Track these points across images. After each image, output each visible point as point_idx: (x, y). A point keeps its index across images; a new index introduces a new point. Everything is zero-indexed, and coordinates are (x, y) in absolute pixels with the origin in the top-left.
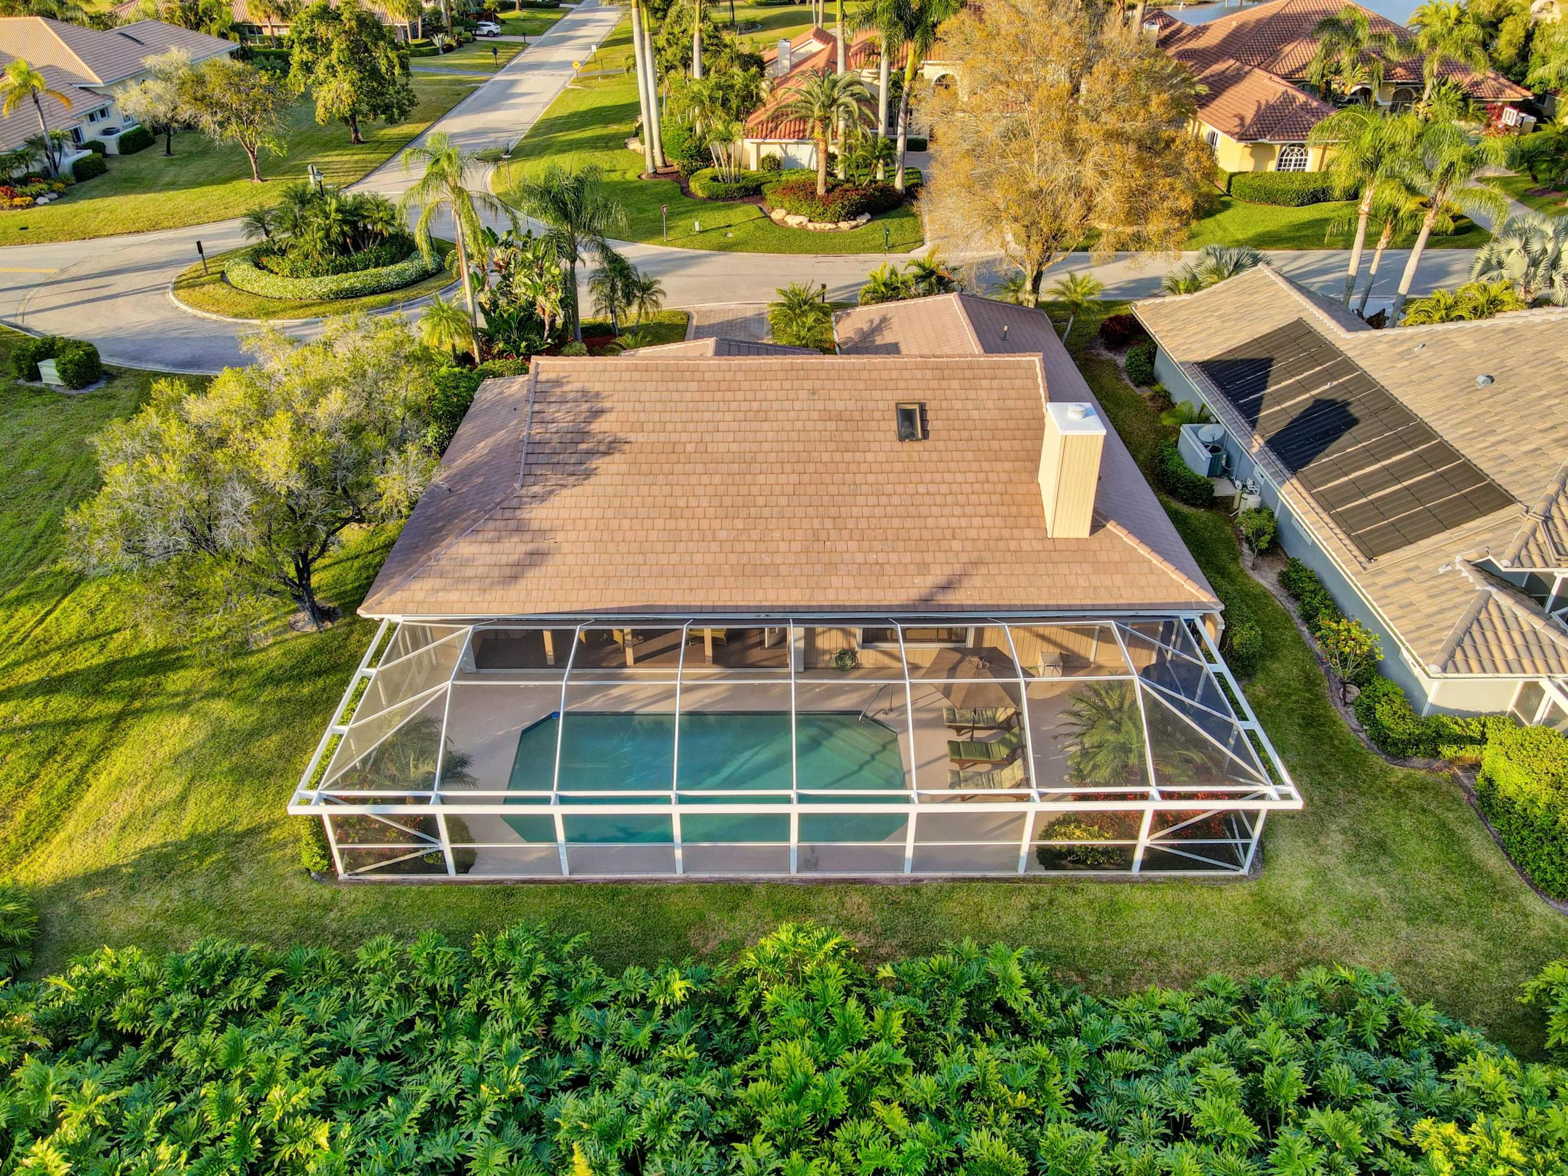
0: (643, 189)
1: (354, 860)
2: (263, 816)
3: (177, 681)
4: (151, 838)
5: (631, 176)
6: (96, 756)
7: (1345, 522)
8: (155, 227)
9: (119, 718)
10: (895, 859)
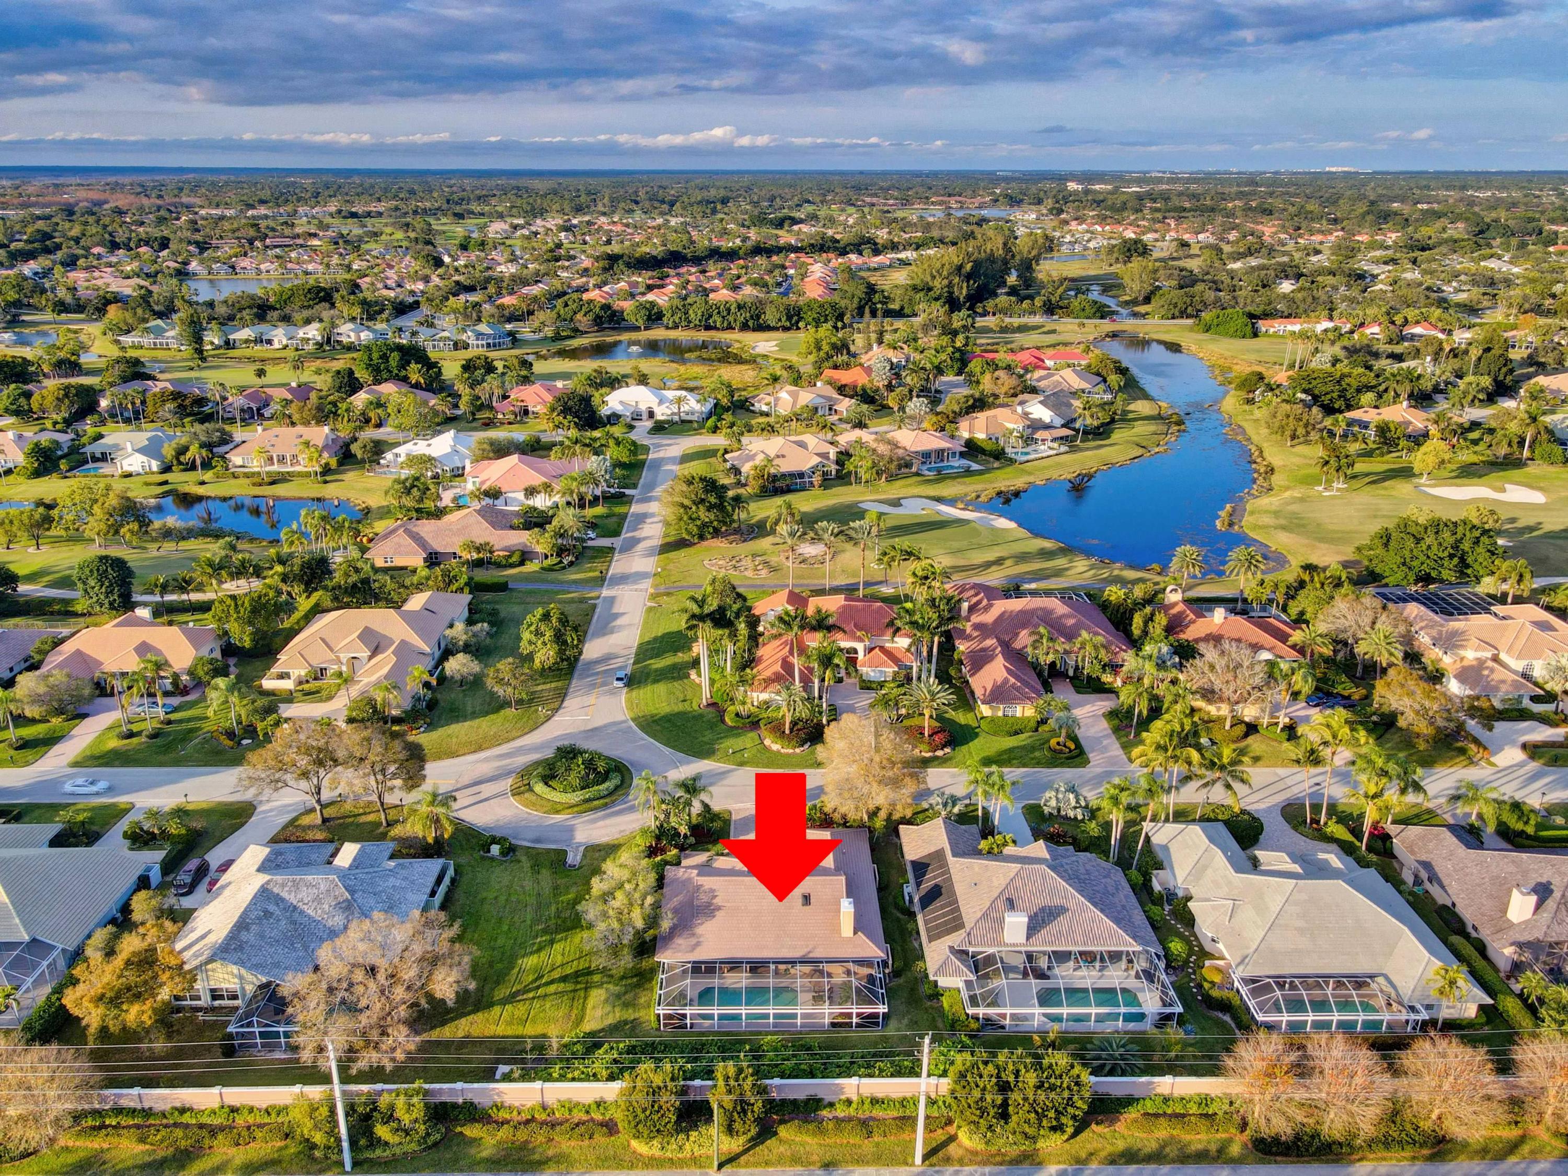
0: (701, 716)
1: (665, 1025)
2: (637, 1015)
3: (596, 978)
4: (610, 1020)
5: (695, 707)
6: (586, 998)
7: (928, 930)
8: (480, 749)
9: (586, 989)
10: (795, 1025)
